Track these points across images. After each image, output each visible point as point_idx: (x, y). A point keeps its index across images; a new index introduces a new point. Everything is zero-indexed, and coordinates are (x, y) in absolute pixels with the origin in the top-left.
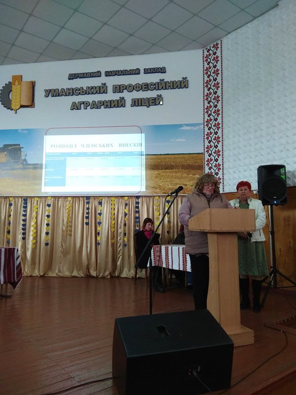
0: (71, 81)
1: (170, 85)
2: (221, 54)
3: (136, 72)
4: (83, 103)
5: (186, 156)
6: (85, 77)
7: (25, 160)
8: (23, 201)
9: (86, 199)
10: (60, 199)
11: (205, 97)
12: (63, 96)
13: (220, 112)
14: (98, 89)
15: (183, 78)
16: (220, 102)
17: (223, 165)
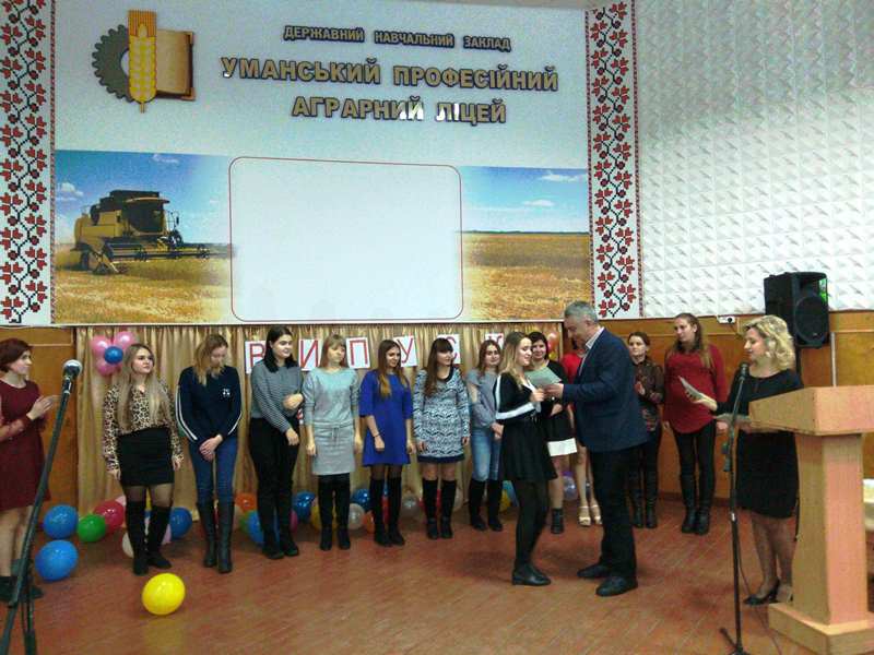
0: (289, 42)
1: (519, 80)
4: (324, 100)
6: (327, 39)
7: (176, 234)
11: (593, 115)
12: (270, 80)
13: (632, 151)
14: (358, 70)
15: (546, 69)
17: (639, 260)
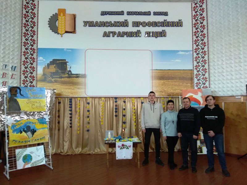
0: (103, 16)
1: (171, 24)
2: (207, 7)
3: (148, 13)
4: (112, 32)
5: (181, 71)
6: (113, 15)
7: (70, 71)
8: (69, 101)
9: (115, 99)
10: (96, 99)
11: (194, 34)
12: (97, 27)
13: (206, 44)
14: (122, 23)
15: (179, 20)
16: (206, 38)
17: (209, 78)
